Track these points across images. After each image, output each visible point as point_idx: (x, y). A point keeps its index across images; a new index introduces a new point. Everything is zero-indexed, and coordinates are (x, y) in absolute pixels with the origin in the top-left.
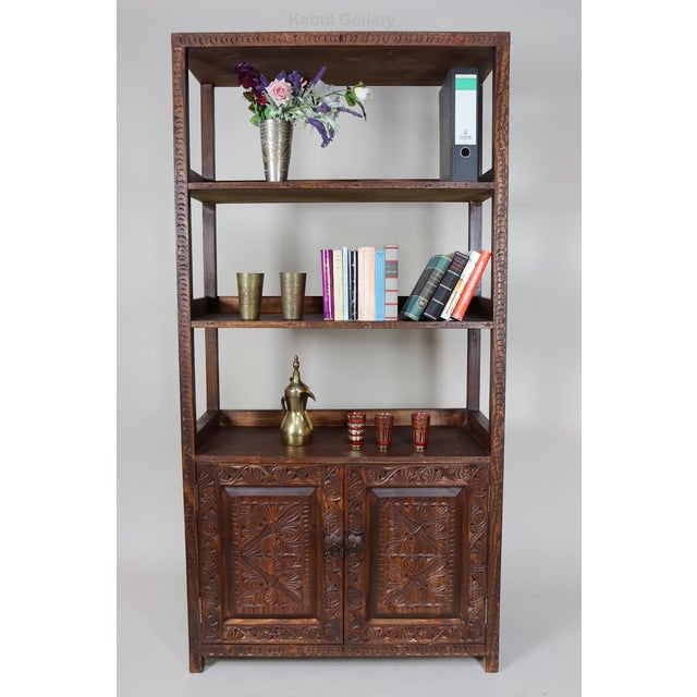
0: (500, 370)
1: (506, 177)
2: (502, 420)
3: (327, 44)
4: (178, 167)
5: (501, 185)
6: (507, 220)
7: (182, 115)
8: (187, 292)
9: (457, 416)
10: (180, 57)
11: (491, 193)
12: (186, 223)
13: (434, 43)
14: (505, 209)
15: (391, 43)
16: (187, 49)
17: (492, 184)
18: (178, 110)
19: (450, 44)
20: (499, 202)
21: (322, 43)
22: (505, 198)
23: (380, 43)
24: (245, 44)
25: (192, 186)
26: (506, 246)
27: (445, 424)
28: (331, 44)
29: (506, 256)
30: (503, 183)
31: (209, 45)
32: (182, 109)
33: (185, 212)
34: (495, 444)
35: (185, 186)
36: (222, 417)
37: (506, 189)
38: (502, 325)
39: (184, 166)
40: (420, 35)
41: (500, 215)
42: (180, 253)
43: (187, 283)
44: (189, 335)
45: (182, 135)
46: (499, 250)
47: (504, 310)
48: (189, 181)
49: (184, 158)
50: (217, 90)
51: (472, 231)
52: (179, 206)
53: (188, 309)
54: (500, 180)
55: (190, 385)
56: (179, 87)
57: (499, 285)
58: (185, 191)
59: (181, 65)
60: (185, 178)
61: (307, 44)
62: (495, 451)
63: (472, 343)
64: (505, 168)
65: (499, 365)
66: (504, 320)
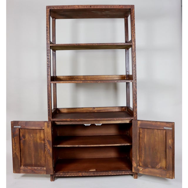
0: (135, 93)
1: (135, 42)
2: (136, 107)
3: (87, 8)
4: (48, 40)
5: (134, 44)
6: (135, 53)
7: (49, 27)
8: (50, 74)
9: (124, 108)
10: (48, 12)
11: (131, 46)
12: (49, 55)
13: (115, 8)
14: (135, 50)
15: (104, 8)
16: (50, 10)
17: (131, 43)
18: (47, 25)
19: (119, 8)
20: (133, 48)
21: (85, 8)
22: (135, 47)
23: (101, 8)
24: (66, 8)
25: (51, 45)
26: (136, 60)
27: (120, 111)
28: (88, 8)
29: (136, 63)
30: (134, 43)
31: (56, 8)
32: (48, 25)
33: (49, 52)
34: (134, 114)
35: (49, 45)
36: (58, 110)
37: (135, 45)
38: (135, 81)
39: (49, 40)
40: (111, 6)
41: (134, 52)
42: (48, 63)
43: (50, 71)
44: (50, 85)
45: (48, 32)
46: (134, 61)
47: (136, 77)
48: (50, 44)
49: (49, 38)
50: (56, 20)
51: (126, 57)
52: (47, 50)
53: (50, 78)
54: (133, 42)
55: (50, 99)
56: (48, 19)
57: (134, 70)
58: (49, 46)
59: (49, 14)
60: (49, 43)
61: (82, 8)
62: (135, 116)
63: (127, 88)
64: (135, 39)
65: (135, 92)
66: (136, 80)
